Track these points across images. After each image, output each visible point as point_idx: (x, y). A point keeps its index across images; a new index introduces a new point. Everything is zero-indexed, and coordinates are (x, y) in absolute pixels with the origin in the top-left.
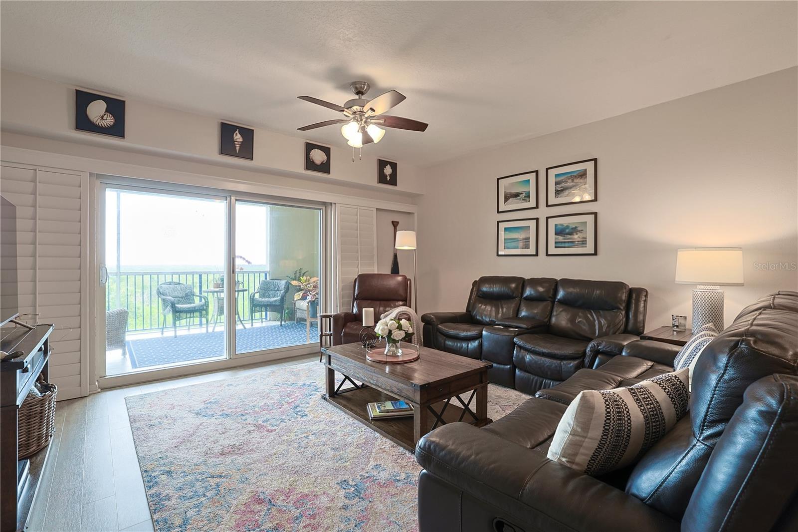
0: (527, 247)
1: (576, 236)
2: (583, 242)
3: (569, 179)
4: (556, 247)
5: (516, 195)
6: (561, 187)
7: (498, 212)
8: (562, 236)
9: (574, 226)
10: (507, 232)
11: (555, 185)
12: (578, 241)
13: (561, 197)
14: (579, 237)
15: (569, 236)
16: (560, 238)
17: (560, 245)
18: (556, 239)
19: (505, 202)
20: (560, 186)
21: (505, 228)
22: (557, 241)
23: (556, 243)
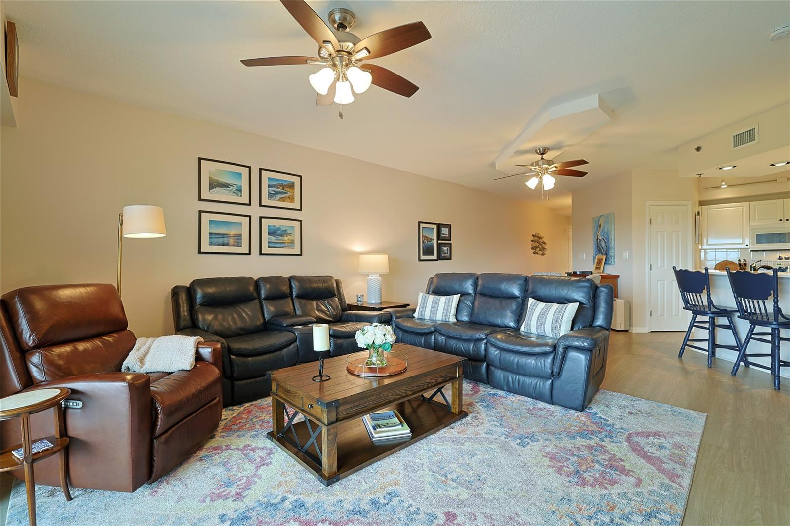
1: (286, 238)
3: (280, 186)
4: (269, 247)
5: (225, 186)
6: (274, 191)
7: (200, 200)
8: (274, 237)
9: (284, 229)
10: (213, 226)
11: (268, 187)
12: (288, 243)
13: (273, 200)
14: (288, 239)
15: (280, 238)
16: (273, 239)
17: (273, 245)
18: (268, 239)
20: (273, 189)
21: (210, 220)
22: (270, 241)
23: (269, 242)
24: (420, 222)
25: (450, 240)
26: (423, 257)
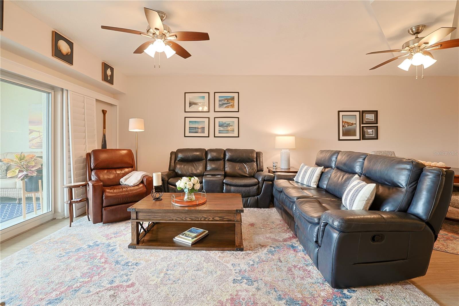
0: (203, 132)
1: (229, 128)
2: (233, 131)
3: (226, 99)
4: (219, 133)
6: (222, 103)
7: (185, 112)
8: (222, 127)
9: (228, 123)
10: (191, 124)
11: (219, 101)
12: (230, 131)
13: (222, 108)
14: (231, 128)
15: (226, 128)
16: (221, 129)
17: (221, 132)
18: (219, 129)
19: (189, 107)
20: (222, 102)
21: (189, 121)
22: (220, 130)
23: (219, 131)
24: (339, 112)
25: (377, 123)
26: (342, 137)
